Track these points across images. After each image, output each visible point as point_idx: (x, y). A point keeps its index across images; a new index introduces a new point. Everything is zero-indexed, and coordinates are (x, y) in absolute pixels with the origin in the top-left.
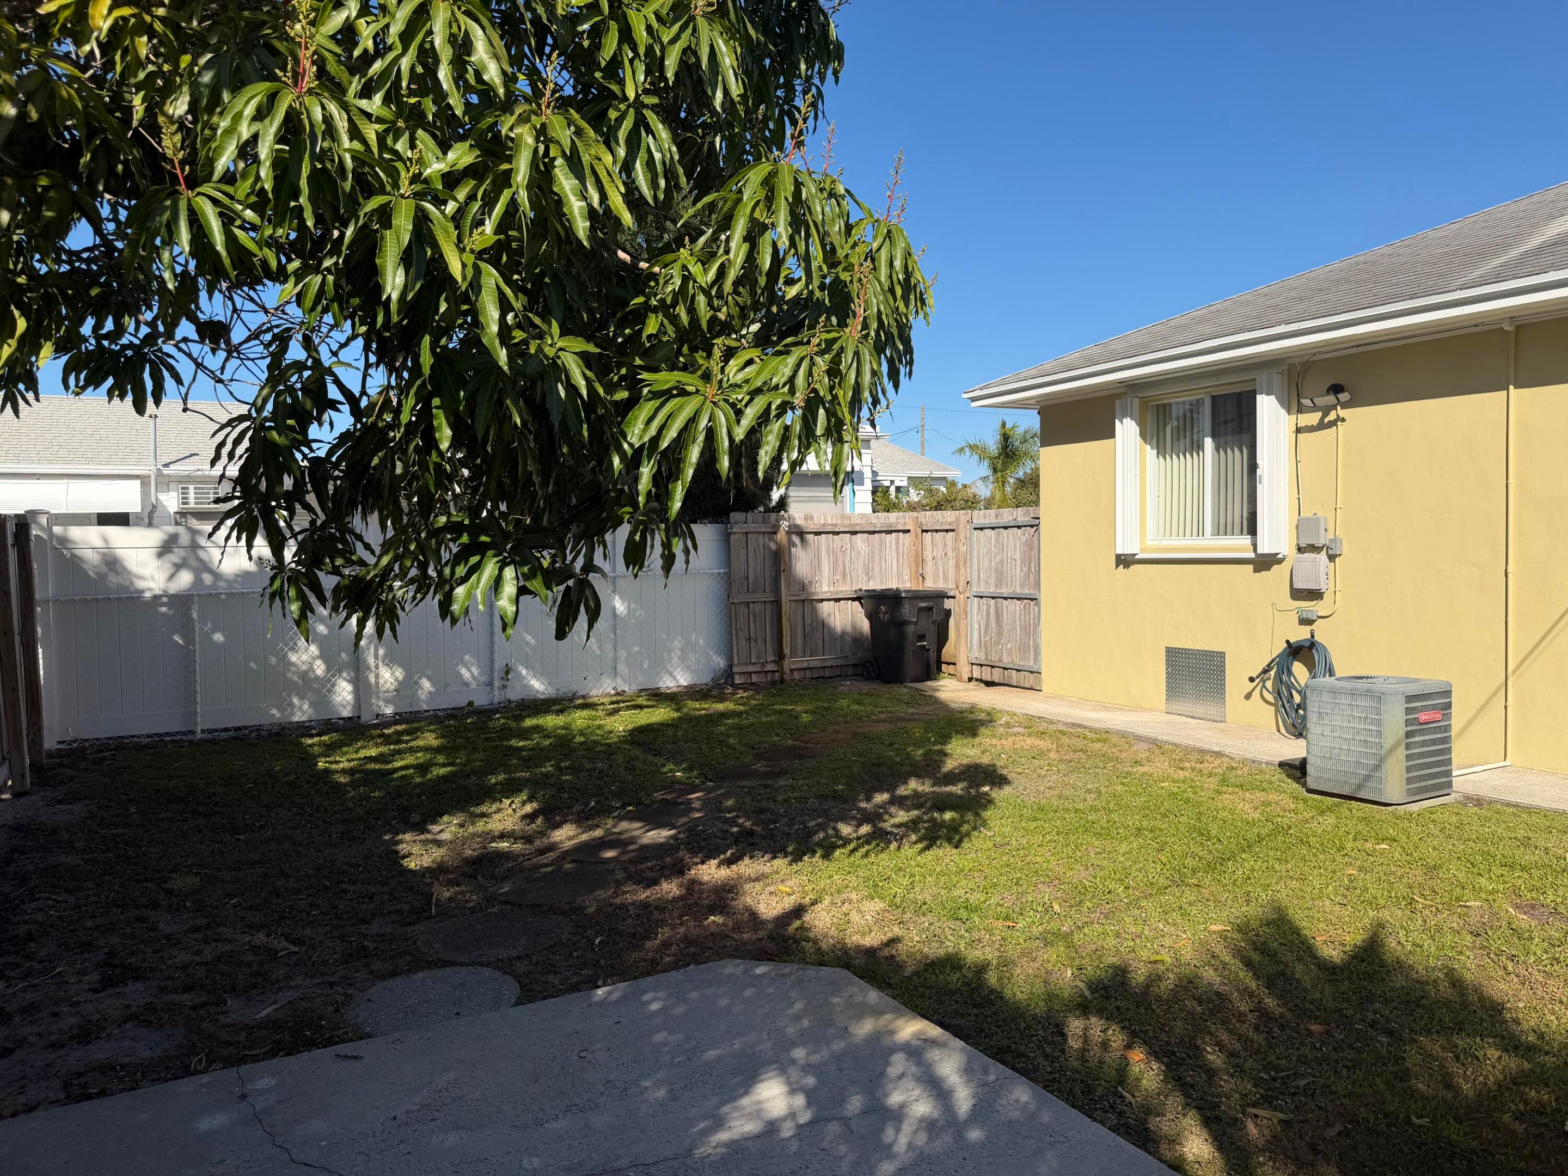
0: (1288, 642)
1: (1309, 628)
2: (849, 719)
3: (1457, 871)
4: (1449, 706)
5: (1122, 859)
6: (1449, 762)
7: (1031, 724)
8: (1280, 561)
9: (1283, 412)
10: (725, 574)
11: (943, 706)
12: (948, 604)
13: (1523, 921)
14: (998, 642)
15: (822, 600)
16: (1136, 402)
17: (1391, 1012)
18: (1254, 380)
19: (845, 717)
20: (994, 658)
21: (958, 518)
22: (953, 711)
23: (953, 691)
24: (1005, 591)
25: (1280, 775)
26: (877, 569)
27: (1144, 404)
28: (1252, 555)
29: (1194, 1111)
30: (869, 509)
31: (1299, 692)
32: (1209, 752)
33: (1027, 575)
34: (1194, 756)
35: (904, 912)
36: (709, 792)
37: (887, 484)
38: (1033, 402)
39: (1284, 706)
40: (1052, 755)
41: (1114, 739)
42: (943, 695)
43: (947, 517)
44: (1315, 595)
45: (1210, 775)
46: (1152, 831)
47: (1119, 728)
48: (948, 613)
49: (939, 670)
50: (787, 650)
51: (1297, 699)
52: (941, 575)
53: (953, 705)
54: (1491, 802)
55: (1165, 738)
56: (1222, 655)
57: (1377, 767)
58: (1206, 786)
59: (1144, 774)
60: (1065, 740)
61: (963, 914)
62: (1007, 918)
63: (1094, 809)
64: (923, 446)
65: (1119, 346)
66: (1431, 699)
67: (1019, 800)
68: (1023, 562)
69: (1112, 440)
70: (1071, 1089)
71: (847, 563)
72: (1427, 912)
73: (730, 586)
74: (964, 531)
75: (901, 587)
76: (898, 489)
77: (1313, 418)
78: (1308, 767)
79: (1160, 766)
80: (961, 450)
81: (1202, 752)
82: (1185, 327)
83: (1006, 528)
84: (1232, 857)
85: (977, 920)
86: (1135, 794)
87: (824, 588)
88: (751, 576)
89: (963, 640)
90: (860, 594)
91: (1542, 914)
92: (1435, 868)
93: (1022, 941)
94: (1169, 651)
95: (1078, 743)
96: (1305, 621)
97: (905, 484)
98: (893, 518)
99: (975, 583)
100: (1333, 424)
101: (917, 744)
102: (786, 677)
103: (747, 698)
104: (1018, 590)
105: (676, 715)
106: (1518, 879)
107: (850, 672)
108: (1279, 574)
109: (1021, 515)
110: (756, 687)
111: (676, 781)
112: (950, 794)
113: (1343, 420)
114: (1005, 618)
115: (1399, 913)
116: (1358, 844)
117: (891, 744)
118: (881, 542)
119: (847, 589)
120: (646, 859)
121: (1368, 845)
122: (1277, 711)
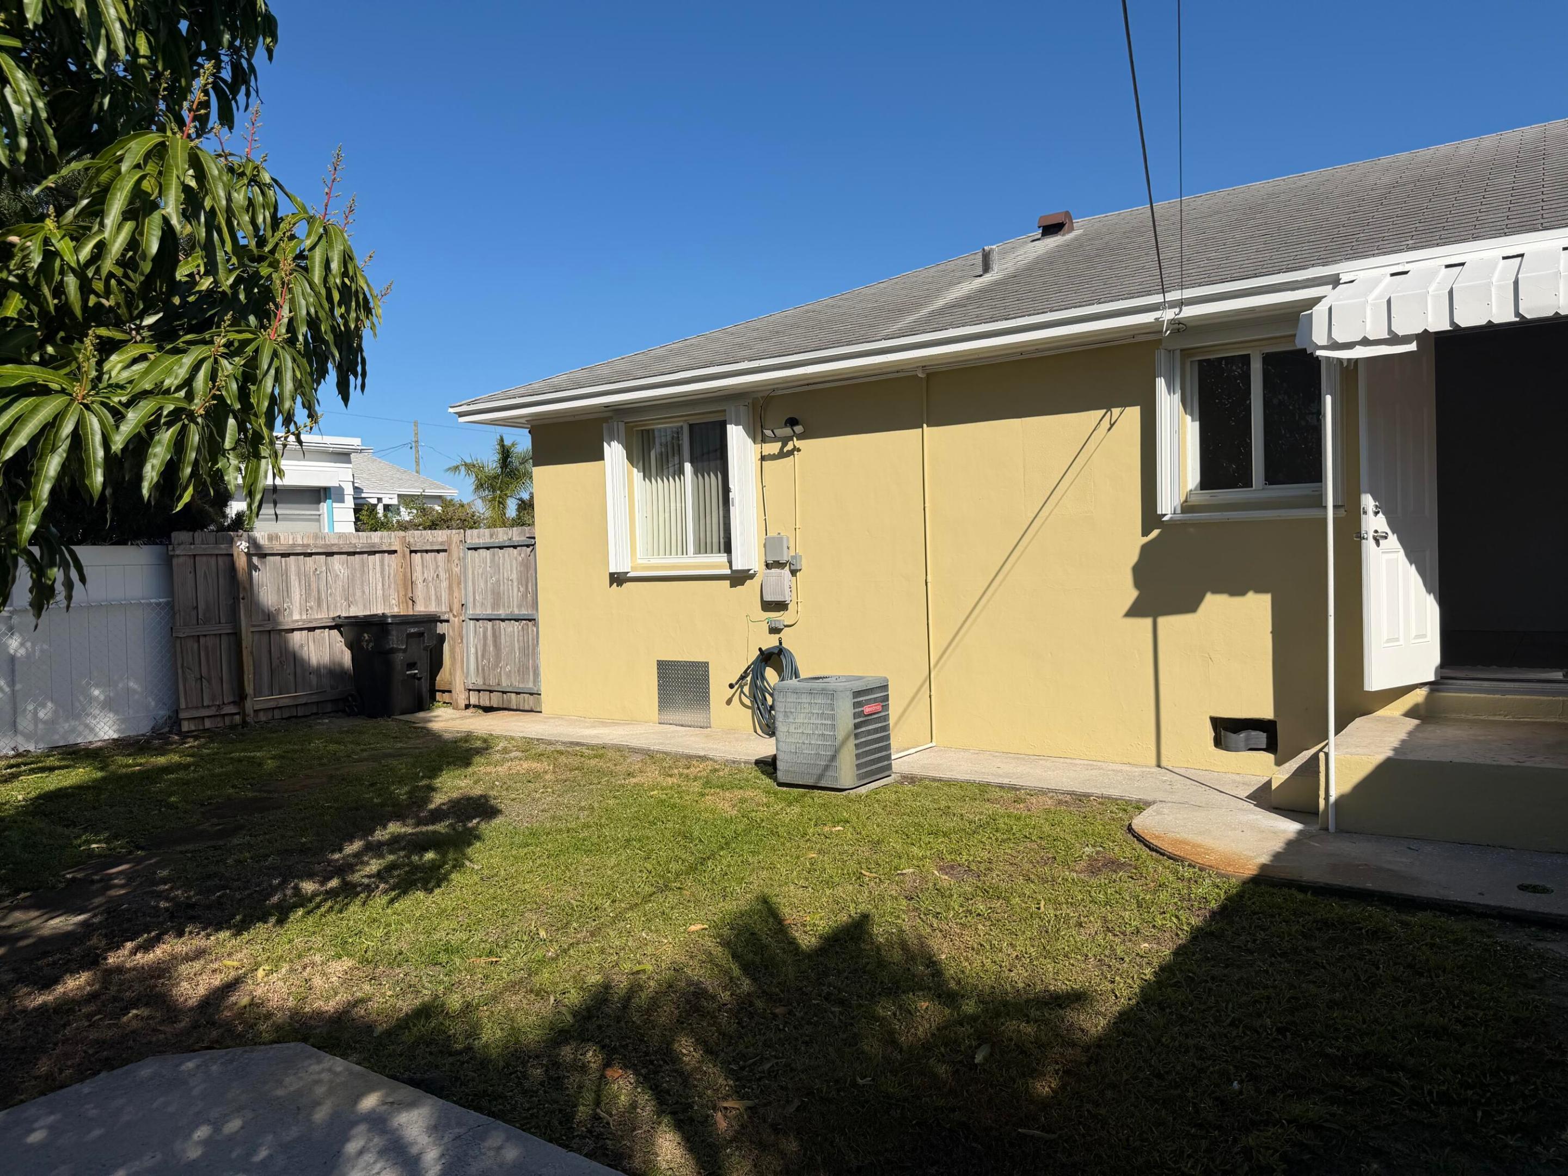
0: (760, 649)
1: (777, 636)
2: (325, 760)
3: (896, 843)
4: (886, 698)
5: (610, 873)
6: (888, 747)
7: (529, 747)
8: (752, 577)
9: (750, 441)
10: (167, 603)
11: (435, 737)
12: (441, 628)
13: (945, 880)
14: (497, 666)
15: (293, 630)
16: (622, 426)
17: (843, 982)
18: (725, 411)
19: (320, 758)
20: (492, 682)
21: (450, 538)
22: (446, 742)
23: (447, 720)
24: (502, 613)
25: (756, 772)
26: (358, 593)
27: (629, 430)
28: (728, 572)
29: (669, 1117)
30: (351, 528)
31: (771, 695)
32: (696, 757)
33: (525, 596)
34: (684, 762)
35: (376, 966)
36: (138, 863)
37: (374, 501)
38: (523, 420)
39: (759, 708)
40: (548, 777)
41: (610, 754)
42: (435, 726)
43: (439, 536)
44: (781, 606)
45: (695, 779)
46: (640, 840)
47: (615, 742)
48: (442, 638)
49: (433, 699)
50: (249, 689)
51: (770, 700)
52: (433, 598)
53: (447, 736)
54: (922, 779)
55: (656, 748)
56: (706, 665)
57: (833, 758)
58: (691, 790)
59: (636, 785)
60: (562, 760)
61: (443, 957)
62: (491, 953)
63: (586, 826)
64: (417, 463)
65: (606, 371)
66: (872, 693)
67: (510, 828)
68: (520, 583)
69: (601, 462)
70: (549, 1122)
71: (323, 587)
72: (872, 884)
73: (173, 617)
74: (457, 551)
75: (387, 612)
76: (387, 508)
77: (774, 448)
78: (778, 763)
79: (652, 775)
80: (456, 468)
81: (690, 757)
82: (662, 359)
83: (501, 548)
84: (712, 856)
85: (458, 961)
86: (626, 806)
87: (295, 615)
88: (202, 606)
89: (458, 665)
90: (339, 621)
91: (959, 872)
92: (878, 842)
93: (505, 975)
94: (662, 665)
95: (575, 761)
96: (774, 630)
97: (395, 501)
98: (376, 538)
99: (470, 605)
100: (790, 453)
101: (401, 782)
102: (248, 719)
103: (198, 747)
104: (516, 612)
105: (100, 774)
106: (941, 844)
107: (329, 707)
108: (751, 587)
109: (516, 535)
110: (211, 735)
111: (91, 854)
112: (434, 832)
113: (799, 450)
114: (503, 641)
115: (851, 887)
116: (818, 829)
117: (372, 785)
118: (363, 565)
119: (322, 616)
120: (45, 954)
121: (826, 829)
122: (753, 713)
